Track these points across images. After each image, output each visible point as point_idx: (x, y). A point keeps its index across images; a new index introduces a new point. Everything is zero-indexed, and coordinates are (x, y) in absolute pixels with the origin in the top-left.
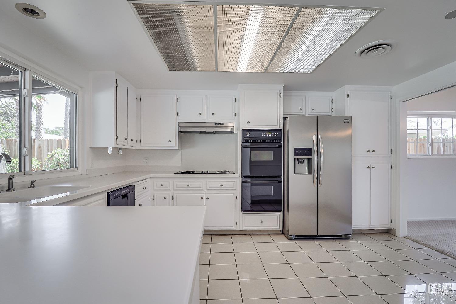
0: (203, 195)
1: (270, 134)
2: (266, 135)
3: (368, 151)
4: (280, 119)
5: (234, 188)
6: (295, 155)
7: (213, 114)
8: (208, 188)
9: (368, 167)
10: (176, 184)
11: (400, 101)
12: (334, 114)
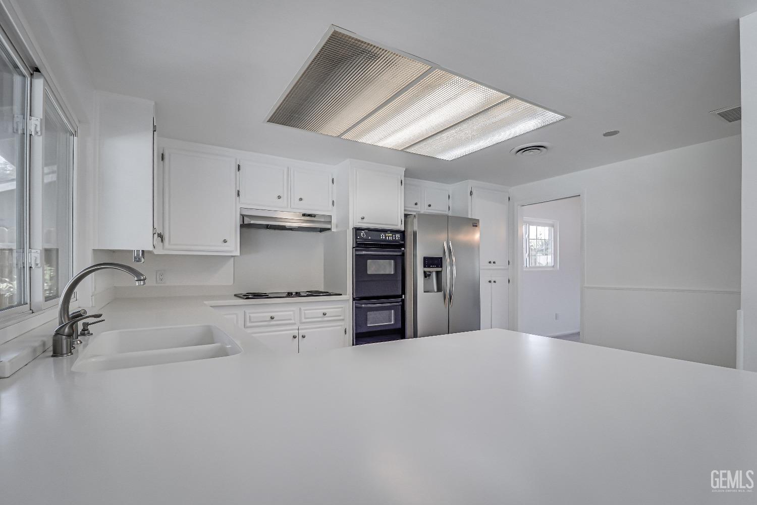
0: (295, 333)
1: (391, 236)
2: (386, 237)
3: (490, 262)
4: (401, 217)
5: (341, 318)
6: (425, 267)
7: (301, 199)
8: (304, 320)
9: (490, 282)
10: (250, 316)
11: (519, 205)
12: (450, 214)
